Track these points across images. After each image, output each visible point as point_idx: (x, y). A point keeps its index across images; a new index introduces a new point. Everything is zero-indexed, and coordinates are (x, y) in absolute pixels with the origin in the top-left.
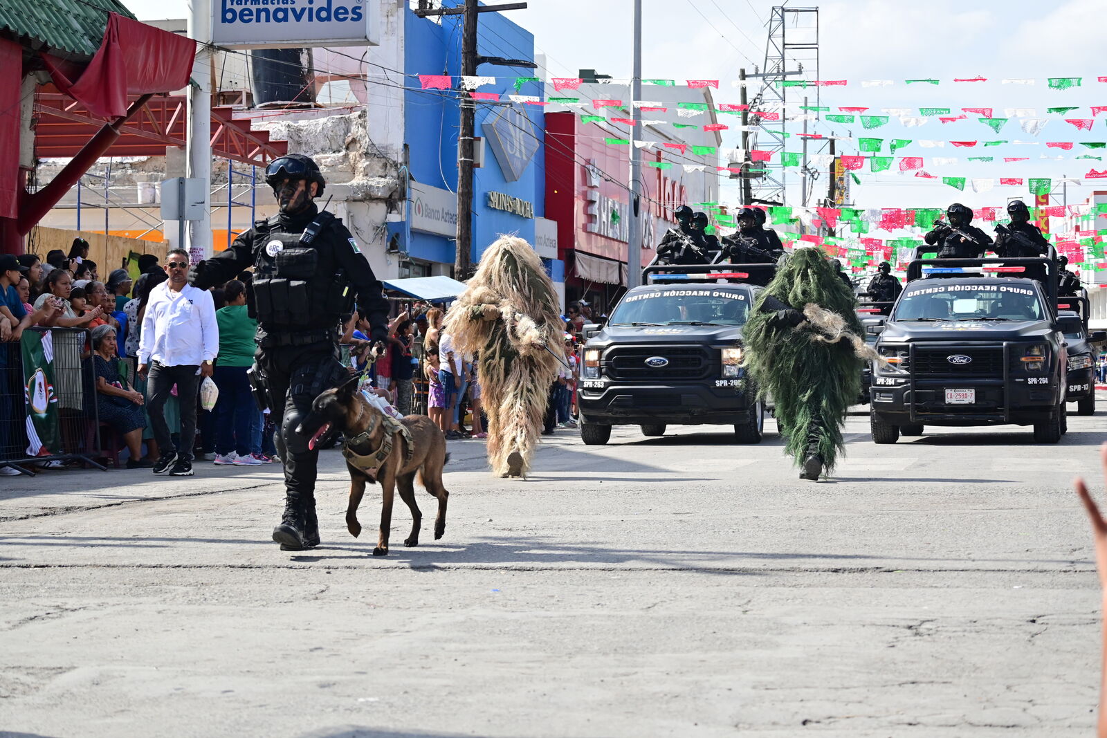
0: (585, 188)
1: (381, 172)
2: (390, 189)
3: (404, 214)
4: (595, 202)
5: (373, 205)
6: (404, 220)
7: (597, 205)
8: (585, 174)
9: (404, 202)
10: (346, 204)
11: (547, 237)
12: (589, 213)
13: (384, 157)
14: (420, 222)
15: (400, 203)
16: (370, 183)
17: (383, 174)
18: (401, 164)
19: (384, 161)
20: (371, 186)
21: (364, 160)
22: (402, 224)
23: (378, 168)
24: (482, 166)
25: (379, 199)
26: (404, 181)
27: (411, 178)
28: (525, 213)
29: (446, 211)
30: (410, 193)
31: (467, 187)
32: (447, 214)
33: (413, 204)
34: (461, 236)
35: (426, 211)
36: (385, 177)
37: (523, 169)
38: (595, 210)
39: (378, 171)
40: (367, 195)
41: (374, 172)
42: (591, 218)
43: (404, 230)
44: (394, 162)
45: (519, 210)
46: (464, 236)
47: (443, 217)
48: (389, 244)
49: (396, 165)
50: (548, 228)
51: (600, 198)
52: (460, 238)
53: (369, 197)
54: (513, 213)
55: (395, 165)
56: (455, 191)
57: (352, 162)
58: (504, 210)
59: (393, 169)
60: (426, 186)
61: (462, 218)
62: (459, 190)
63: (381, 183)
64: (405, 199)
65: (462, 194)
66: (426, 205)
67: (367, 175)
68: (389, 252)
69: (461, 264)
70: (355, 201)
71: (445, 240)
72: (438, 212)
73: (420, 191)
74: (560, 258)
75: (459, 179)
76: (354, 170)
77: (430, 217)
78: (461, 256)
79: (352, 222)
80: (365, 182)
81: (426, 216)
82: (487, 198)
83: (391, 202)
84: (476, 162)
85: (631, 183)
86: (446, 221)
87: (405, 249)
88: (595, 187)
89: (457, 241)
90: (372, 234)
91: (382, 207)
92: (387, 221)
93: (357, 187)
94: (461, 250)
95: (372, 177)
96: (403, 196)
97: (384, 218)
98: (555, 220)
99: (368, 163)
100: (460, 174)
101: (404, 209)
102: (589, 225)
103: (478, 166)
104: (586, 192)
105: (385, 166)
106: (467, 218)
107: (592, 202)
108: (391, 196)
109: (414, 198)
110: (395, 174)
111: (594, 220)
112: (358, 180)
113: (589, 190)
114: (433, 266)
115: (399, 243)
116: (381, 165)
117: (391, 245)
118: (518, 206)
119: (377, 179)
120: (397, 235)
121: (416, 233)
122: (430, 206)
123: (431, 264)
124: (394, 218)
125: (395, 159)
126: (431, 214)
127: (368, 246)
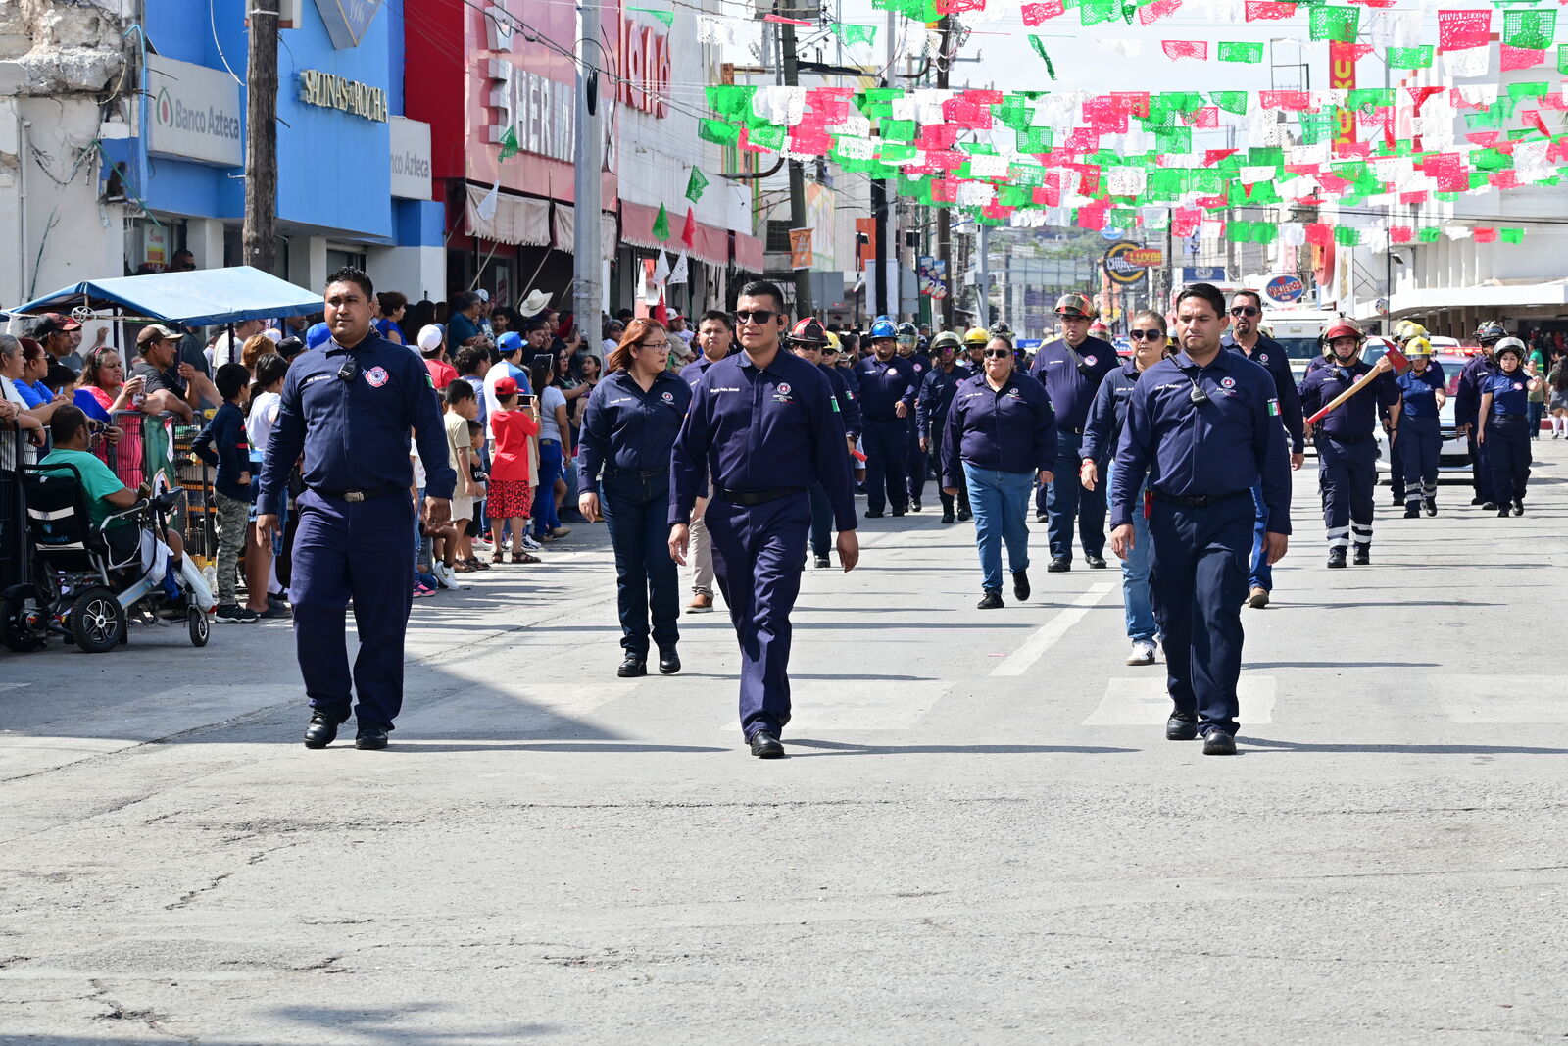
0: (485, 54)
1: (87, 36)
2: (106, 71)
3: (135, 122)
4: (504, 81)
5: (71, 105)
6: (136, 134)
7: (507, 88)
8: (484, 24)
9: (135, 97)
10: (14, 102)
11: (411, 156)
12: (493, 103)
13: (92, 6)
14: (169, 139)
15: (127, 101)
16: (64, 59)
17: (92, 41)
18: (128, 21)
19: (92, 13)
20: (66, 67)
21: (51, 11)
22: (132, 142)
23: (80, 28)
24: (296, 24)
25: (82, 92)
26: (134, 55)
27: (149, 49)
28: (372, 111)
29: (216, 112)
30: (148, 80)
31: (266, 70)
32: (219, 118)
33: (154, 103)
34: (255, 168)
35: (179, 113)
36: (93, 46)
37: (367, 22)
38: (503, 97)
39: (80, 34)
40: (59, 83)
41: (73, 36)
42: (497, 113)
43: (135, 154)
44: (114, 16)
45: (361, 107)
46: (262, 169)
47: (211, 126)
48: (105, 184)
49: (118, 23)
50: (413, 138)
51: (514, 74)
52: (254, 173)
53: (64, 90)
54: (349, 112)
55: (116, 22)
56: (241, 76)
57: (27, 15)
58: (332, 108)
59: (112, 30)
60: (177, 62)
61: (257, 131)
62: (250, 74)
63: (88, 60)
64: (139, 92)
65: (257, 84)
66: (179, 102)
67: (58, 42)
68: (105, 200)
69: (256, 227)
70: (33, 95)
71: (219, 172)
72: (202, 114)
73: (165, 73)
74: (436, 197)
75: (251, 51)
76: (30, 32)
77: (185, 127)
78: (256, 210)
79: (29, 139)
80: (54, 56)
81: (179, 126)
82: (299, 85)
83: (107, 100)
84: (284, 17)
85: (579, 46)
86: (217, 133)
87: (138, 196)
88: (505, 51)
89: (248, 180)
90: (69, 165)
91: (90, 108)
92: (101, 137)
93: (39, 67)
94: (256, 199)
95: (67, 47)
96: (132, 87)
97: (93, 131)
98: (426, 122)
99: (59, 18)
100: (252, 41)
101: (135, 113)
102: (492, 128)
103: (289, 24)
104: (486, 61)
105: (96, 22)
106: (267, 131)
107: (499, 82)
108: (108, 86)
109: (155, 91)
110: (115, 40)
111: (501, 118)
112: (41, 53)
113: (492, 56)
114: (189, 225)
115: (126, 181)
116: (86, 21)
117: (110, 185)
118: (359, 98)
119: (80, 51)
120: (122, 166)
121: (158, 160)
122: (186, 105)
123: (185, 220)
124: (116, 130)
125: (115, 10)
126: (188, 120)
127: (61, 187)
